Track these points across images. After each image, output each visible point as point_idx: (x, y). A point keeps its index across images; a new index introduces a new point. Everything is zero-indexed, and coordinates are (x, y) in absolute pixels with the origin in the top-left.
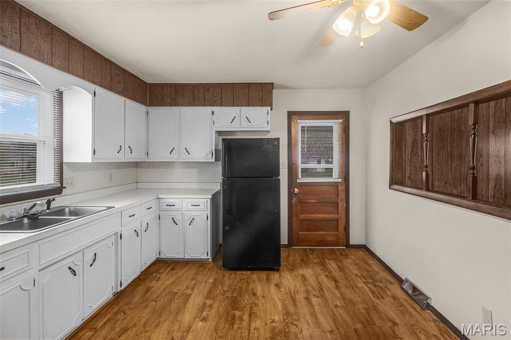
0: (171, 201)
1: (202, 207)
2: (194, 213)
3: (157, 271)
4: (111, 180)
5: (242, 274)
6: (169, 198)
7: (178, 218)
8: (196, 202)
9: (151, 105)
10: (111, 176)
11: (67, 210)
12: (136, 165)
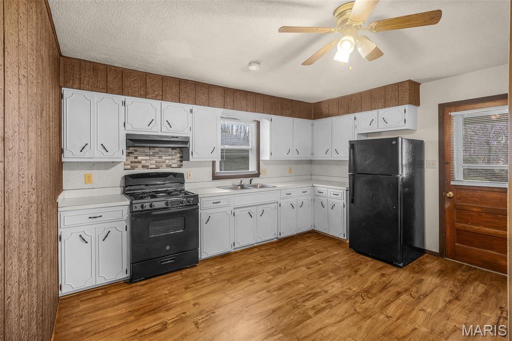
0: (321, 189)
1: (340, 196)
2: (334, 201)
3: (309, 237)
4: (290, 172)
5: (363, 258)
6: (321, 187)
7: (325, 203)
8: (336, 192)
9: (314, 119)
10: (290, 169)
11: (259, 186)
12: (311, 162)
